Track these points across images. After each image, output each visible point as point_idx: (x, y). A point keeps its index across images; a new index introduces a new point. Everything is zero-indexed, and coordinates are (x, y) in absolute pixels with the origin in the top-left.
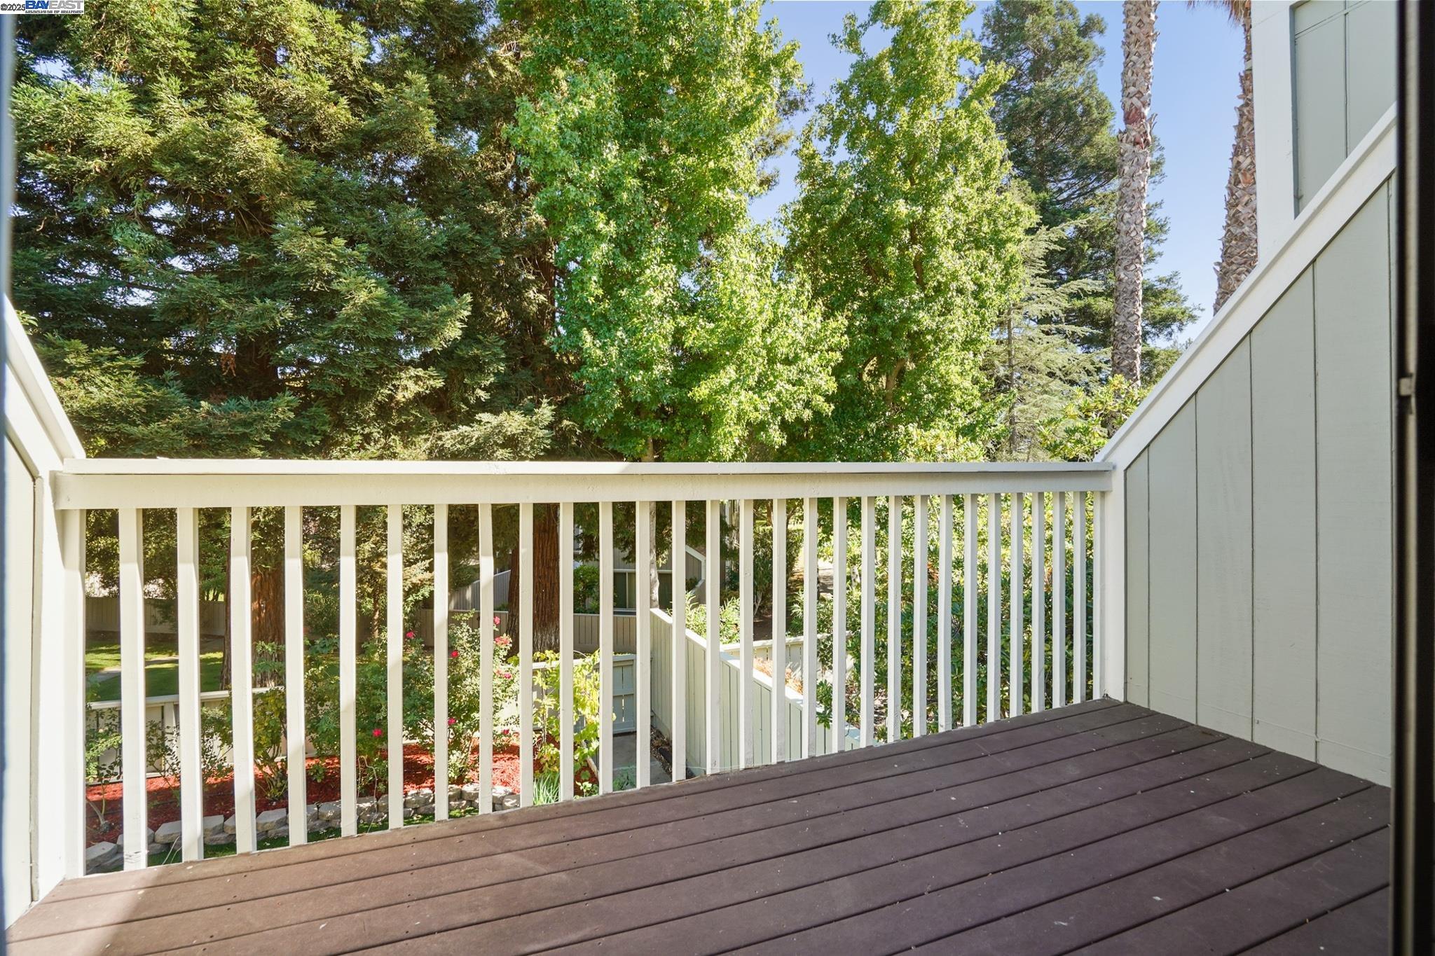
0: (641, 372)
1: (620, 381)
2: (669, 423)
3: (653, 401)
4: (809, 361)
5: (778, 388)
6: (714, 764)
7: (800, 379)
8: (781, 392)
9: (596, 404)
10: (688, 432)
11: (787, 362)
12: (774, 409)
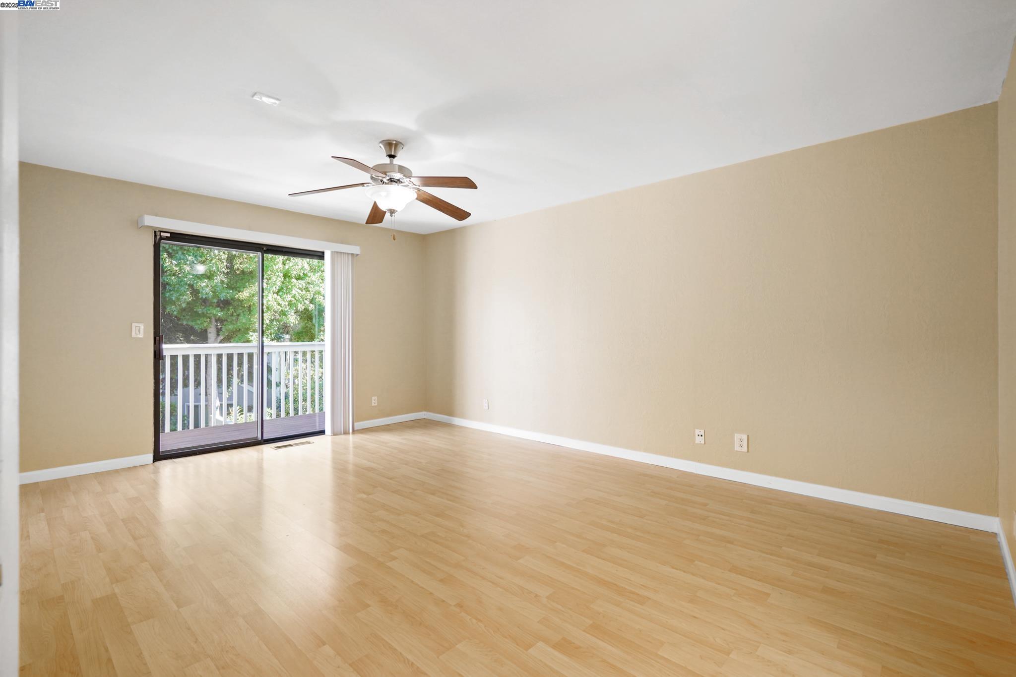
0: (206, 280)
1: (191, 286)
2: (226, 309)
3: (214, 297)
4: (314, 278)
5: (294, 292)
6: (214, 423)
7: (307, 288)
8: (295, 295)
9: (174, 298)
10: (238, 315)
11: (299, 278)
12: (290, 304)
